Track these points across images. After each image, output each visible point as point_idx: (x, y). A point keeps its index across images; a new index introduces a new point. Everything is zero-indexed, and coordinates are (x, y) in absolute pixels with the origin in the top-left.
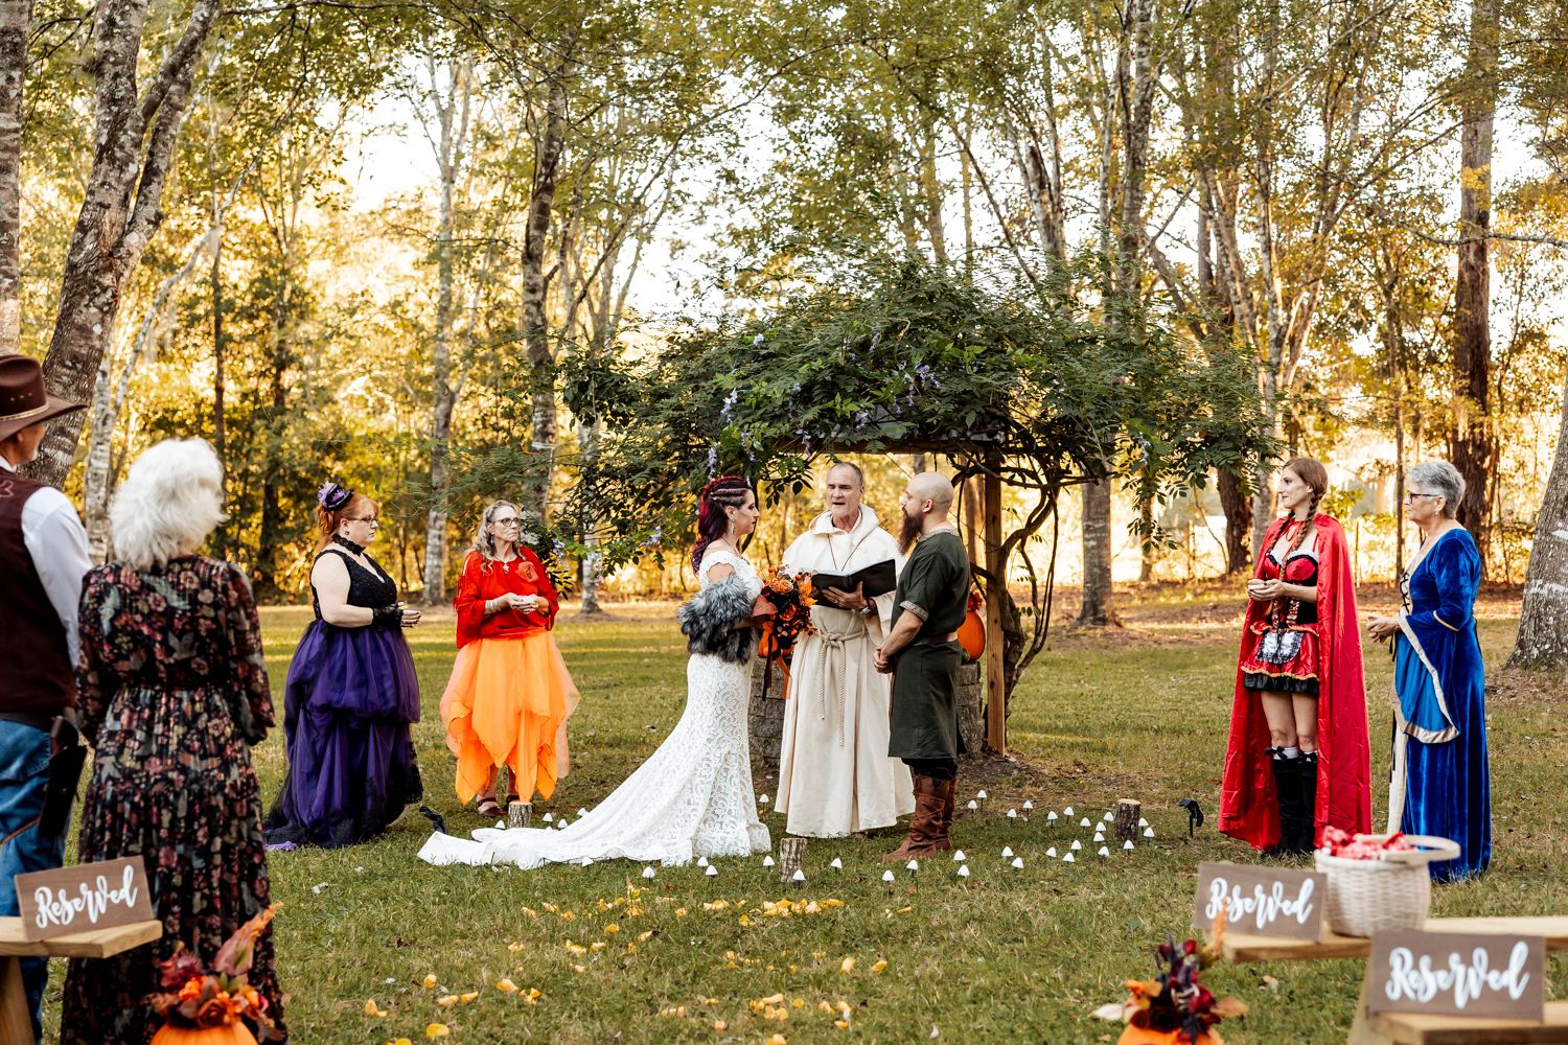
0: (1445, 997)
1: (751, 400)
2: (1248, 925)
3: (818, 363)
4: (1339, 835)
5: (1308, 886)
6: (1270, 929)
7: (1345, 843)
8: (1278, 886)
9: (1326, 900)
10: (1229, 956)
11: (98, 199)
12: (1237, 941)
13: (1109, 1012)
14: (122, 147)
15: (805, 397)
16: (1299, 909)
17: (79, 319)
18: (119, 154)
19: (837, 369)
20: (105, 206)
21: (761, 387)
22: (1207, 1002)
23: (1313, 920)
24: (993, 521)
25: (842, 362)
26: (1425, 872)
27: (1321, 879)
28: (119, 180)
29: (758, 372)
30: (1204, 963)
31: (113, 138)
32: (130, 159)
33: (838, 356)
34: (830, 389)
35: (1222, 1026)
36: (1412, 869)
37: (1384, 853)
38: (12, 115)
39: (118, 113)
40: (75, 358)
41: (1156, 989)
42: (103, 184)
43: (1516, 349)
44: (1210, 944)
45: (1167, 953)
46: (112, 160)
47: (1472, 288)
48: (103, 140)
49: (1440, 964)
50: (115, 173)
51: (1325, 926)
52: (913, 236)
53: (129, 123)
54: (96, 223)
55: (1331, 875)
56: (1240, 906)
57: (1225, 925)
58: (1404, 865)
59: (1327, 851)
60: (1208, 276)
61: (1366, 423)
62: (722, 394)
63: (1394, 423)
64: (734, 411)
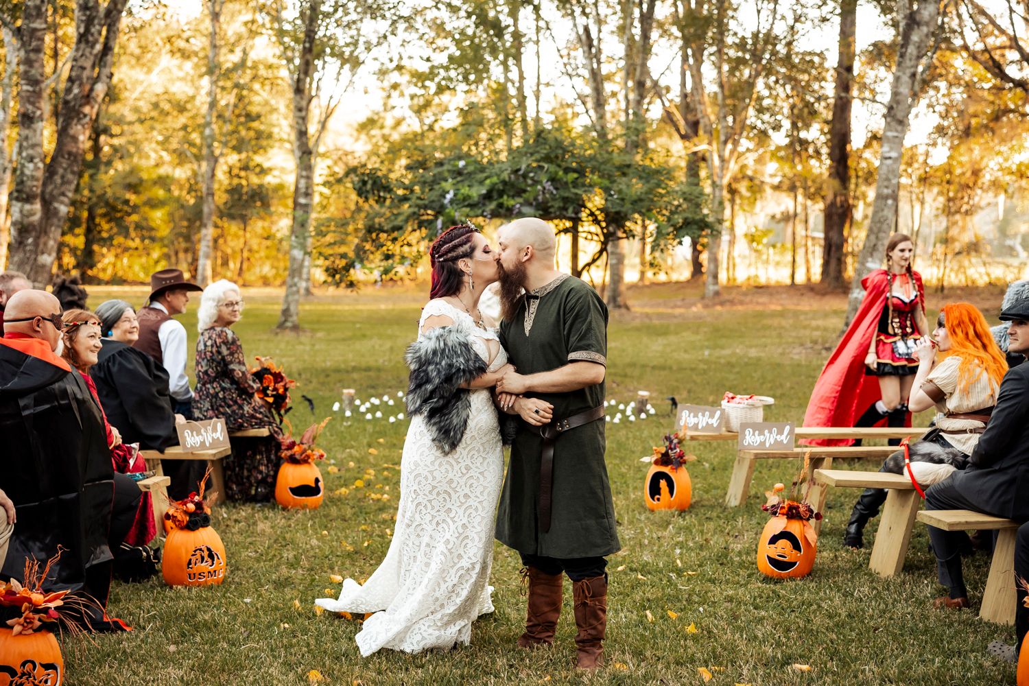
0: (762, 444)
1: (460, 196)
2: (695, 427)
3: (495, 179)
4: (731, 395)
5: (718, 413)
6: (703, 429)
7: (733, 398)
8: (707, 413)
9: (725, 419)
10: (688, 438)
11: (80, 63)
12: (690, 433)
13: (646, 459)
14: (92, 35)
15: (488, 197)
16: (714, 422)
17: (72, 132)
18: (91, 39)
19: (504, 183)
20: (83, 68)
21: (465, 190)
22: (681, 456)
23: (719, 425)
24: (575, 257)
25: (507, 179)
26: (761, 409)
27: (723, 411)
28: (91, 53)
29: (462, 181)
30: (680, 442)
31: (87, 30)
32: (96, 41)
33: (505, 176)
34: (501, 194)
35: (687, 466)
36: (757, 408)
37: (746, 402)
38: (43, 21)
39: (89, 16)
40: (70, 154)
41: (663, 450)
42: (82, 56)
43: (868, 145)
44: (681, 435)
45: (668, 438)
46: (87, 42)
47: (842, 108)
48: (82, 30)
49: (761, 433)
50: (88, 50)
51: (724, 429)
52: (507, 69)
53: (96, 22)
54: (79, 78)
55: (727, 409)
56: (692, 421)
57: (686, 427)
58: (753, 406)
59: (726, 400)
60: (685, 96)
61: (777, 188)
62: (444, 193)
63: (793, 189)
64: (452, 202)
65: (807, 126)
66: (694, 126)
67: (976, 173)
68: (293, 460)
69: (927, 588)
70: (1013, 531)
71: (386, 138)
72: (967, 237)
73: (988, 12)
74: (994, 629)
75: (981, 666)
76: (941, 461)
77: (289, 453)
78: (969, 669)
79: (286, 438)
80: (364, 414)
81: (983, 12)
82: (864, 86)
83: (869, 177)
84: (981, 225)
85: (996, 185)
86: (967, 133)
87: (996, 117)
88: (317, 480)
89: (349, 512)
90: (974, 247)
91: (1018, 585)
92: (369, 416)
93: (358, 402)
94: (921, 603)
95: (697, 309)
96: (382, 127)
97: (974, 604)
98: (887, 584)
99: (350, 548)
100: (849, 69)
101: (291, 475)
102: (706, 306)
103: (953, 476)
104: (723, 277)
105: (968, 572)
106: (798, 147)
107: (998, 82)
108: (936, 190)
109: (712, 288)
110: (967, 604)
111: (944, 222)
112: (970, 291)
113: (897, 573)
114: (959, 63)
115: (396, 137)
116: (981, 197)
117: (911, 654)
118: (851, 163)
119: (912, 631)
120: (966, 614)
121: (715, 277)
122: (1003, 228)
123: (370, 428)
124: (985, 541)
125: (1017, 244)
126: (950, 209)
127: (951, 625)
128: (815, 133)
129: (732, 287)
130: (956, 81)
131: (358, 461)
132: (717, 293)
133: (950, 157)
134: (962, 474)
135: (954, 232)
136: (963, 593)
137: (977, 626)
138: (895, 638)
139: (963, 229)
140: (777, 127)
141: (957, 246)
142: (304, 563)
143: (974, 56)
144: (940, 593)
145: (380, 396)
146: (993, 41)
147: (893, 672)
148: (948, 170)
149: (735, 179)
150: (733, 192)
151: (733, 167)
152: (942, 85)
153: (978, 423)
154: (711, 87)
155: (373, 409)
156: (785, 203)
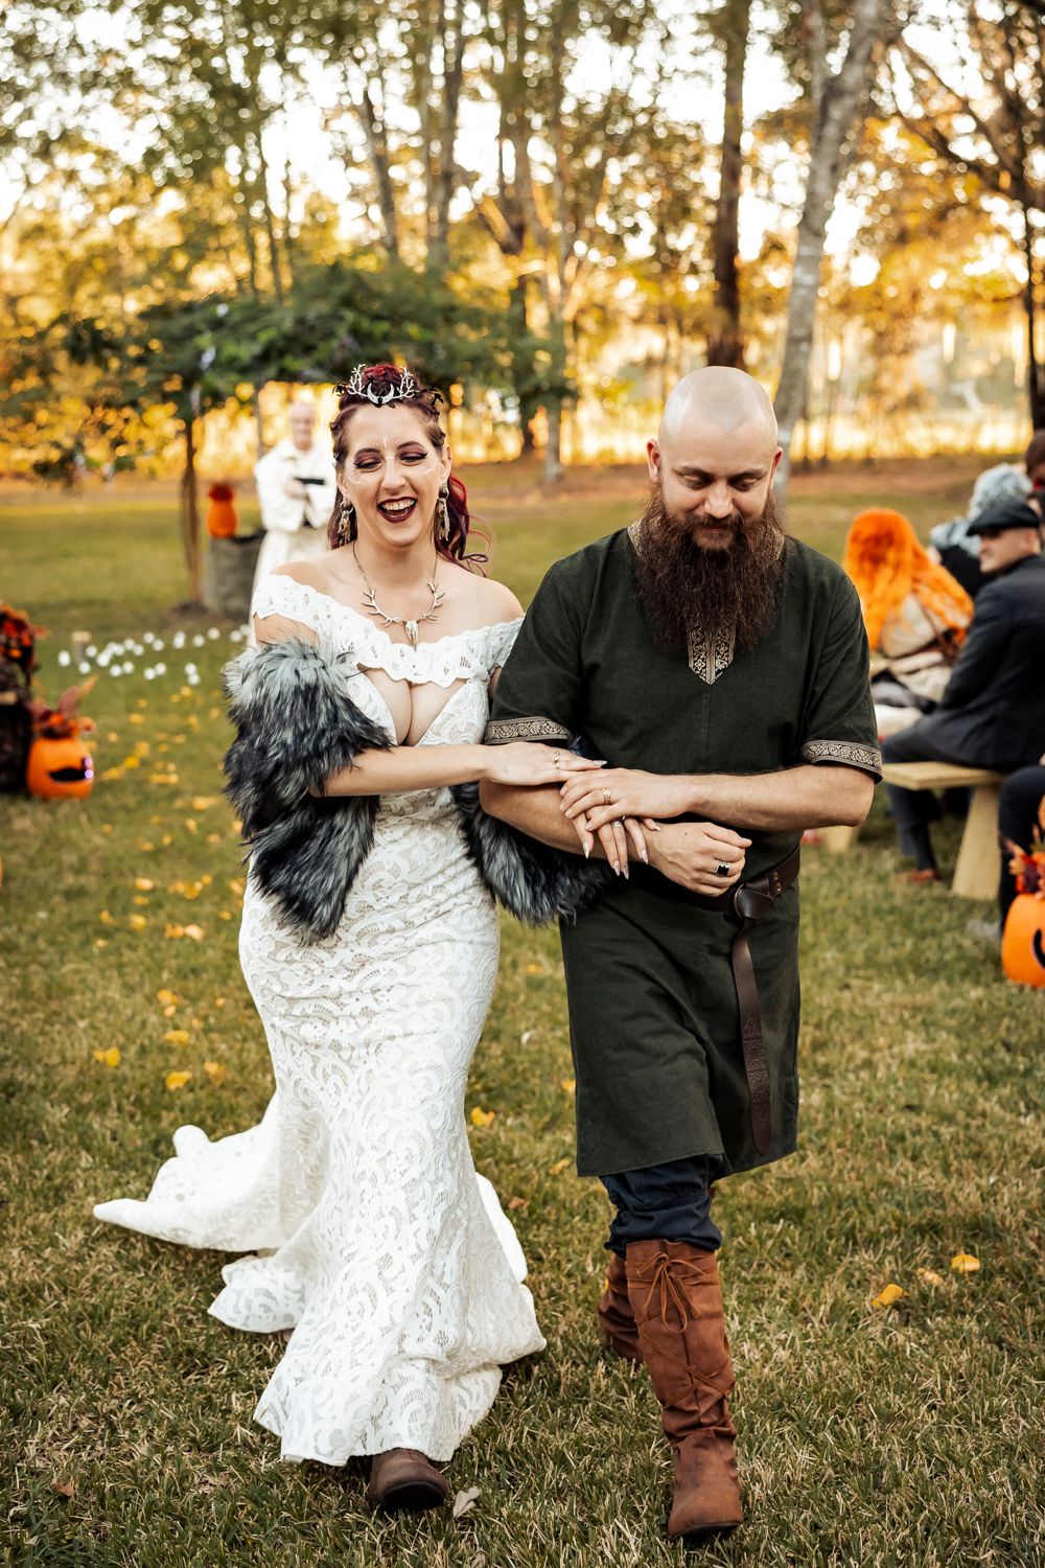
1: (224, 358)
3: (272, 332)
19: (286, 337)
21: (231, 349)
25: (290, 332)
29: (225, 335)
33: (287, 327)
43: (764, 257)
47: (728, 205)
60: (503, 186)
61: (638, 321)
62: (199, 354)
63: (662, 321)
64: (214, 365)
65: (679, 230)
66: (519, 231)
67: (915, 296)
68: (53, 735)
69: (888, 860)
70: (993, 787)
71: (62, 255)
72: (903, 389)
73: (928, 62)
74: (971, 906)
75: (960, 947)
76: (901, 706)
77: (44, 725)
78: (946, 950)
79: (39, 704)
80: (107, 668)
81: (922, 63)
82: (757, 172)
83: (768, 304)
84: (921, 369)
85: (941, 313)
86: (902, 238)
87: (942, 214)
88: (83, 761)
89: (131, 801)
90: (913, 402)
91: (1003, 846)
92: (116, 671)
93: (92, 651)
94: (882, 879)
95: (533, 500)
96: (56, 238)
97: (947, 877)
98: (840, 859)
99: (148, 846)
100: (737, 148)
101: (48, 755)
102: (546, 495)
103: (917, 723)
104: (566, 451)
105: (937, 841)
106: (666, 262)
107: (943, 164)
108: (859, 320)
109: (552, 470)
110: (938, 876)
111: (870, 365)
112: (907, 464)
113: (851, 845)
114: (891, 138)
115: (77, 251)
116: (921, 329)
117: (877, 937)
118: (743, 283)
119: (877, 912)
120: (938, 889)
121: (556, 452)
122: (949, 371)
123: (121, 687)
124: (956, 801)
125: (968, 391)
126: (880, 346)
127: (921, 902)
128: (689, 240)
129: (579, 467)
130: (887, 164)
131: (121, 732)
132: (560, 478)
133: (880, 275)
134: (929, 721)
135: (885, 381)
136: (932, 864)
137: (950, 903)
138: (857, 920)
139: (898, 376)
140: (635, 230)
141: (889, 401)
142: (94, 866)
143: (910, 126)
144: (905, 866)
145: (120, 641)
146: (937, 104)
147: (859, 958)
148: (876, 291)
149: (582, 311)
150: (577, 328)
151: (578, 293)
152: (868, 168)
153: (935, 656)
154: (542, 175)
155: (117, 660)
156: (651, 341)
